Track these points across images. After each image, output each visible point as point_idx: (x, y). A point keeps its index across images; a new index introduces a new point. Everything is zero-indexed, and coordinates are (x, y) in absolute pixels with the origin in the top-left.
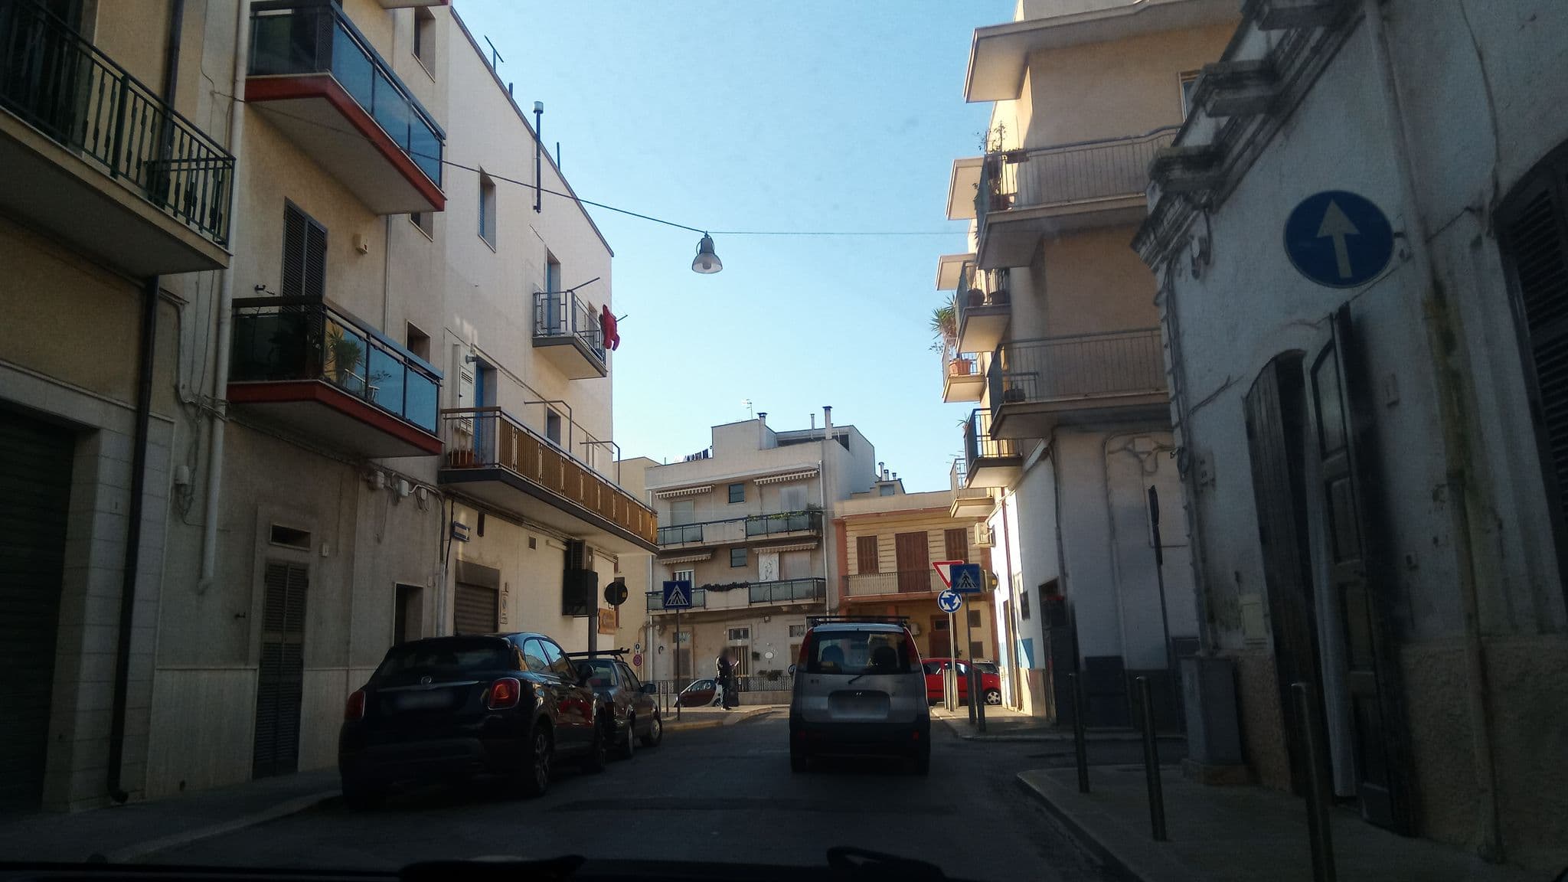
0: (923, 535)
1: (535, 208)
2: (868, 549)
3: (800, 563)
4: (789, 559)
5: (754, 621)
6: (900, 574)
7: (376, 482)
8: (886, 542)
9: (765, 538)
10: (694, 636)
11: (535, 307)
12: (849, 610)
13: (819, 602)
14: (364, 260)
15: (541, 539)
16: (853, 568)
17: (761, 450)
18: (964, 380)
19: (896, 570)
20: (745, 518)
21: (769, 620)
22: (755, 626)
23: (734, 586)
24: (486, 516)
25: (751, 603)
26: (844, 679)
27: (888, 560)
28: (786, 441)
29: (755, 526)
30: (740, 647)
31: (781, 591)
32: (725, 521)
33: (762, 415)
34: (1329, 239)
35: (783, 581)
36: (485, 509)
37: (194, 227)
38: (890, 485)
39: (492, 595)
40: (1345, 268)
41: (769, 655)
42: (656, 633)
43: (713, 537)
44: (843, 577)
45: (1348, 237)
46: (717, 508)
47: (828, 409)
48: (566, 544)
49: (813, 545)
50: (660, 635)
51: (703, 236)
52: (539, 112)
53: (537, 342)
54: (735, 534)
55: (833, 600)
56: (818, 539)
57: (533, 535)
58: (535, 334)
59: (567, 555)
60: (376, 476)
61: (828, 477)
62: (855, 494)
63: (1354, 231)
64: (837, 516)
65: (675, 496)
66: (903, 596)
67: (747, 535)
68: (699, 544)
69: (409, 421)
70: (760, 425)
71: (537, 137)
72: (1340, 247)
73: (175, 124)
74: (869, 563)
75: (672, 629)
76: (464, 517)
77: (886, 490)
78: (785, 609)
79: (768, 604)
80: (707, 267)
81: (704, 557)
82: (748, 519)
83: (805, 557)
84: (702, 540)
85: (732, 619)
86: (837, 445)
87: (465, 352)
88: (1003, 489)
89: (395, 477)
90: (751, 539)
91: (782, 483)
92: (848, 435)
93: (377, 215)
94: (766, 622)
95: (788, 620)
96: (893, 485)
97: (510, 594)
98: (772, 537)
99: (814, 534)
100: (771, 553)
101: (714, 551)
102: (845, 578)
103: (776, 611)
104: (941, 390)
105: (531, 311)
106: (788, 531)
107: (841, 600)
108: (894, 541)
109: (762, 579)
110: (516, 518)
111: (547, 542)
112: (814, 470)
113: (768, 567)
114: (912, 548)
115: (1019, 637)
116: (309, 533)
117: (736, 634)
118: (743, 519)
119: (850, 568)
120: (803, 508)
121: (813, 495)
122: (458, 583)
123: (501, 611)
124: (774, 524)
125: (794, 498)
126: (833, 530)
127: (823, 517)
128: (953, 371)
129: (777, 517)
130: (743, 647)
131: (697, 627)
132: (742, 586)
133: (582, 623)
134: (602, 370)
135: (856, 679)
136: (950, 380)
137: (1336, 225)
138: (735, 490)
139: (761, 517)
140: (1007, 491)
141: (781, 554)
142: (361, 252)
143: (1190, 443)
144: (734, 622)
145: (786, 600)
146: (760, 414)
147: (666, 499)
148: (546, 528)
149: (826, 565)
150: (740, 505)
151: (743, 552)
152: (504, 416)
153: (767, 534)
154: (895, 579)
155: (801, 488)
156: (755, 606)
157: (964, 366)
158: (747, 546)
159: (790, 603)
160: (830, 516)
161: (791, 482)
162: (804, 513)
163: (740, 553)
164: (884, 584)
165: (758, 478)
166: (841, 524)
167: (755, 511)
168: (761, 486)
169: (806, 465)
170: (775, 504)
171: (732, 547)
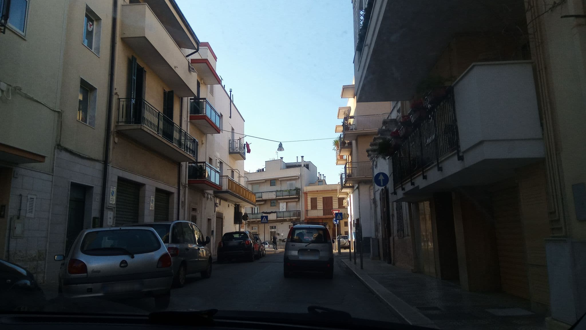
0: (331, 198)
1: (230, 117)
2: (314, 201)
3: (293, 206)
4: (289, 204)
5: (278, 223)
6: (324, 210)
7: (205, 196)
8: (319, 200)
9: (282, 197)
10: (258, 228)
11: (230, 143)
12: (308, 221)
13: (299, 218)
14: (203, 145)
15: (230, 204)
16: (309, 207)
17: (281, 169)
18: (341, 160)
19: (322, 208)
20: (276, 191)
21: (283, 223)
22: (278, 225)
23: (272, 212)
24: (221, 200)
25: (277, 218)
26: (303, 245)
27: (320, 205)
28: (289, 166)
29: (278, 193)
30: (273, 232)
31: (286, 214)
32: (269, 192)
33: (282, 158)
34: (380, 180)
35: (287, 211)
36: (221, 198)
37: (188, 153)
38: (321, 181)
39: (221, 219)
40: (382, 184)
41: (282, 234)
42: (247, 227)
43: (265, 197)
44: (306, 210)
45: (383, 179)
46: (267, 188)
47: (302, 157)
48: (235, 205)
49: (297, 200)
50: (248, 227)
51: (280, 143)
52: (231, 91)
53: (230, 153)
54: (273, 196)
55: (303, 218)
56: (299, 198)
57: (229, 204)
58: (229, 151)
59: (235, 208)
60: (205, 194)
61: (302, 179)
62: (311, 184)
63: (384, 178)
64: (305, 191)
65: (253, 183)
66: (324, 217)
67: (276, 197)
68: (261, 199)
69: (211, 181)
70: (281, 161)
71: (230, 98)
72: (382, 181)
73: (182, 131)
74: (314, 206)
75: (251, 225)
76: (218, 201)
77: (320, 183)
78: (288, 220)
79: (282, 218)
80: (281, 150)
81: (262, 203)
82: (277, 191)
83: (294, 204)
84: (262, 198)
85: (271, 223)
86: (305, 168)
87: (218, 161)
88: (350, 192)
89: (208, 194)
90: (277, 198)
91: (288, 180)
92: (308, 165)
93: (205, 134)
94: (281, 224)
95: (289, 223)
96: (322, 181)
97: (225, 219)
98: (284, 197)
99: (298, 196)
100: (284, 202)
101: (265, 201)
102: (307, 211)
103: (285, 221)
104: (336, 161)
105: (228, 145)
106: (289, 196)
107: (305, 217)
108: (322, 199)
109: (281, 210)
110: (226, 200)
111: (231, 205)
112: (298, 176)
113: (282, 206)
114: (328, 202)
115: (353, 232)
116: (196, 209)
117: (272, 228)
118: (275, 191)
119: (308, 207)
120: (294, 188)
121: (297, 184)
122: (216, 217)
123: (223, 223)
124: (285, 193)
125: (291, 185)
126: (303, 195)
127: (300, 191)
128: (339, 157)
129: (286, 191)
130: (274, 232)
131: (260, 225)
132: (274, 212)
133: (238, 226)
134: (244, 158)
135: (308, 245)
136: (338, 160)
137: (381, 178)
138: (273, 182)
139: (281, 191)
140: (351, 193)
141: (287, 203)
142: (203, 144)
143: (375, 198)
144: (272, 224)
145: (288, 217)
146: (281, 158)
147: (250, 184)
148: (231, 201)
149: (300, 206)
150: (274, 187)
151: (275, 201)
152: (229, 178)
153: (283, 196)
154: (322, 211)
155: (294, 182)
156: (278, 219)
157: (342, 157)
158: (277, 200)
159: (289, 218)
160: (303, 192)
161: (290, 180)
162: (294, 190)
163: (274, 202)
164: (319, 213)
165: (280, 178)
166: (306, 193)
167: (279, 189)
168: (281, 181)
169: (296, 175)
170: (285, 186)
171: (271, 200)
